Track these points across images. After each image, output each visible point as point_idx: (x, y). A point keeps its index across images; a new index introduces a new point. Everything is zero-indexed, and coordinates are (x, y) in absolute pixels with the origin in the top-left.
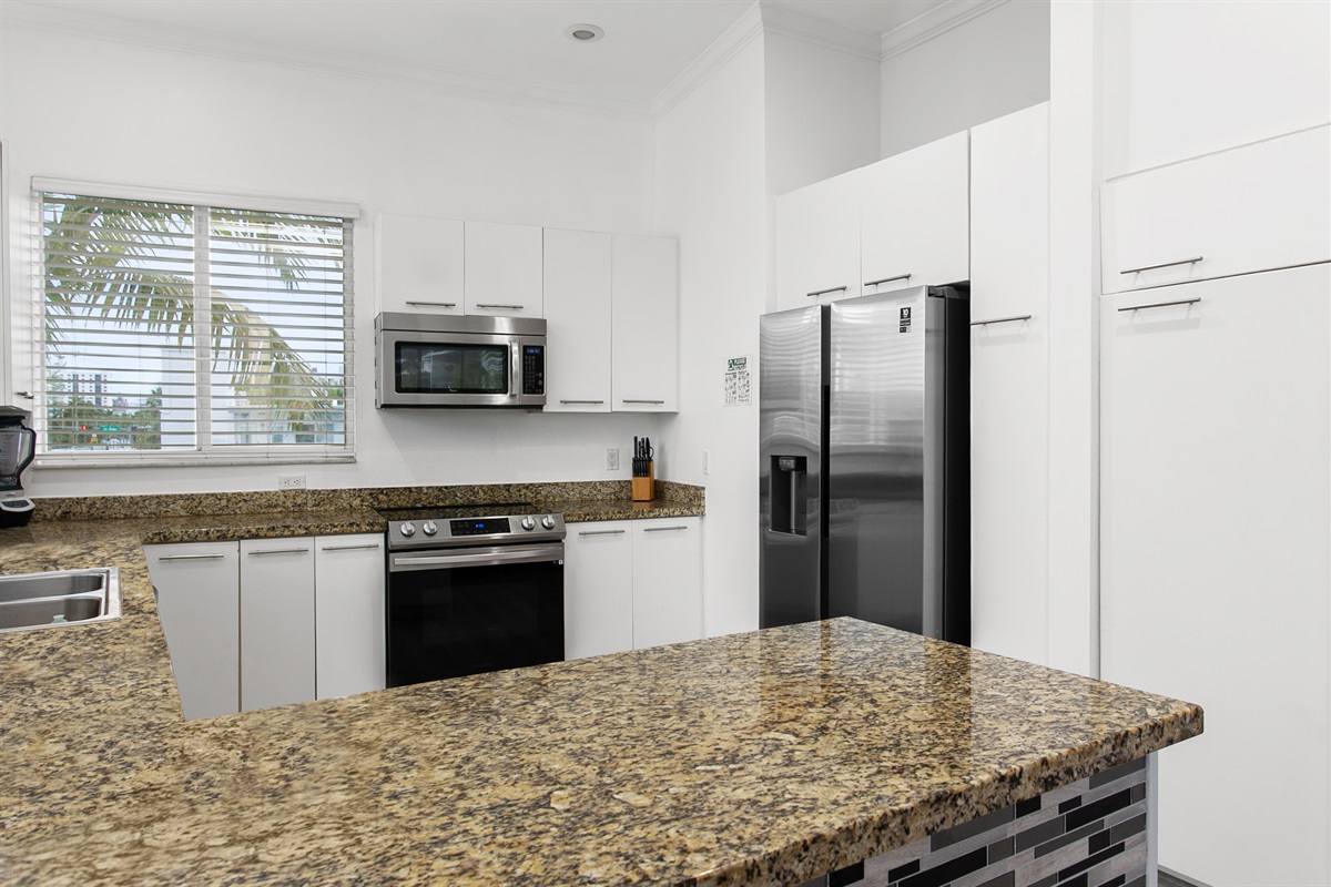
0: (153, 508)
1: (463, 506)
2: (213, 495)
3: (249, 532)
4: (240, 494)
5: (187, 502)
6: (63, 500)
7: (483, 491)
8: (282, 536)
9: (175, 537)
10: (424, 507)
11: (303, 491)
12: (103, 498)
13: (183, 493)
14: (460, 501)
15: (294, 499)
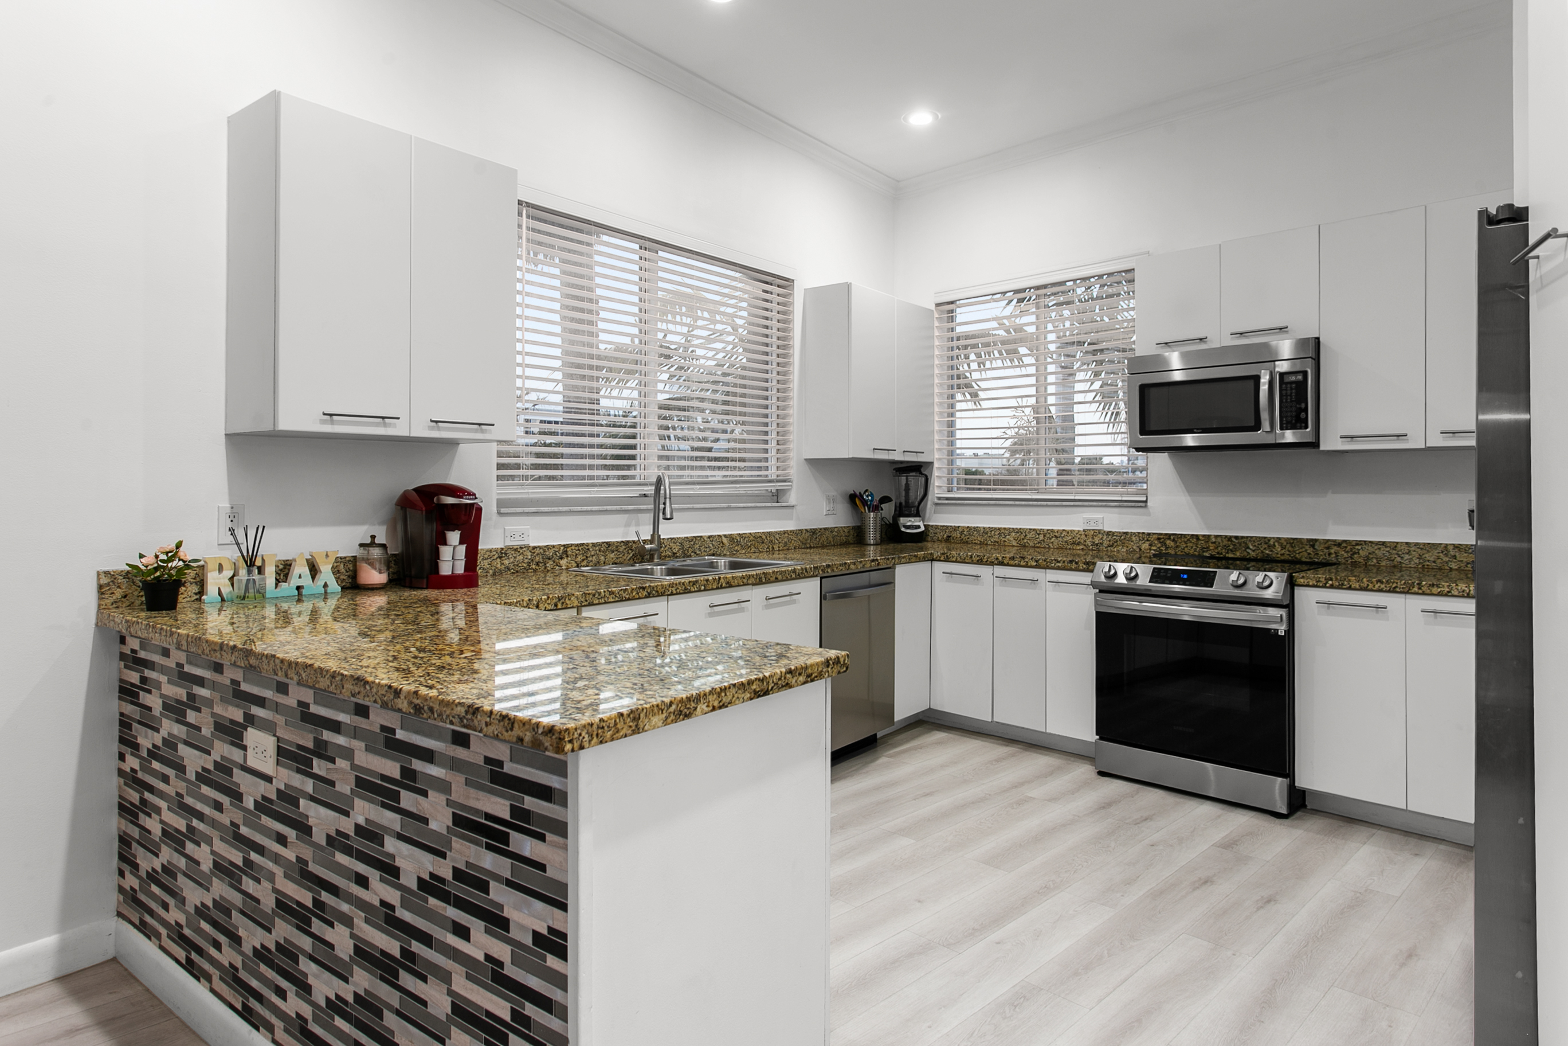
0: (996, 538)
1: (1255, 560)
2: (1034, 530)
3: (997, 559)
4: (1052, 531)
5: (1018, 535)
6: (947, 527)
7: (1281, 545)
8: (1019, 566)
9: (953, 557)
10: (1212, 557)
11: (1099, 531)
12: (968, 527)
13: (1015, 527)
14: (1253, 554)
15: (1093, 538)
